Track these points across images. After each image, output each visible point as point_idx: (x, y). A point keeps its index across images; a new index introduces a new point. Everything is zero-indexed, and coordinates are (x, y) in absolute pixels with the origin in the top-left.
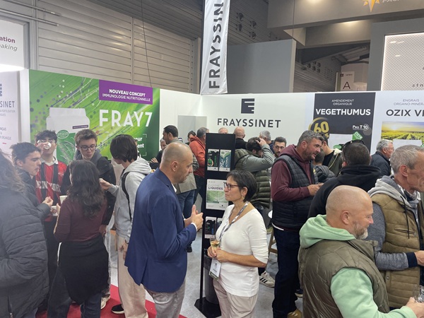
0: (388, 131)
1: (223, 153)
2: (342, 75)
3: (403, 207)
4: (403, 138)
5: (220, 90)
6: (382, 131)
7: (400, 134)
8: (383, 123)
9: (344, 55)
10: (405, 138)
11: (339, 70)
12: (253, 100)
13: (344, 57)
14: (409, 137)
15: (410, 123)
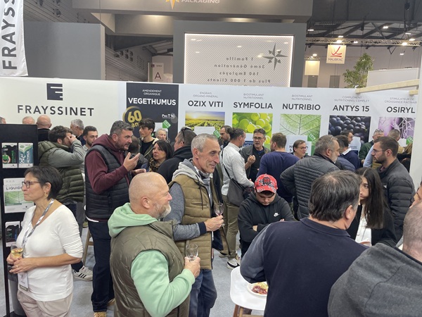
0: (190, 120)
1: (22, 147)
2: (152, 66)
3: (198, 183)
4: (201, 125)
5: (18, 72)
6: (186, 119)
7: (199, 122)
8: (186, 112)
9: (154, 46)
10: (202, 125)
11: (151, 61)
12: (61, 85)
13: (154, 48)
14: (206, 124)
15: (206, 112)
